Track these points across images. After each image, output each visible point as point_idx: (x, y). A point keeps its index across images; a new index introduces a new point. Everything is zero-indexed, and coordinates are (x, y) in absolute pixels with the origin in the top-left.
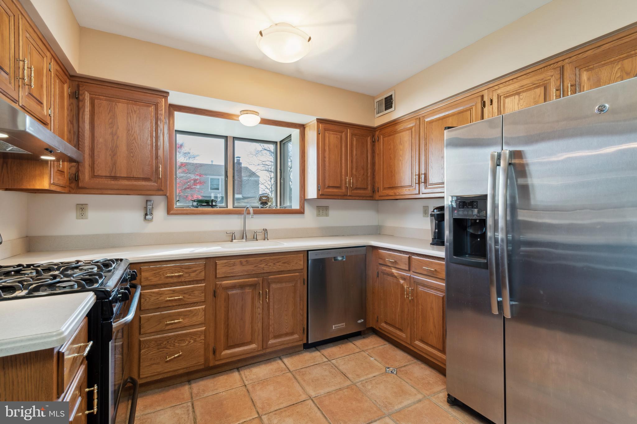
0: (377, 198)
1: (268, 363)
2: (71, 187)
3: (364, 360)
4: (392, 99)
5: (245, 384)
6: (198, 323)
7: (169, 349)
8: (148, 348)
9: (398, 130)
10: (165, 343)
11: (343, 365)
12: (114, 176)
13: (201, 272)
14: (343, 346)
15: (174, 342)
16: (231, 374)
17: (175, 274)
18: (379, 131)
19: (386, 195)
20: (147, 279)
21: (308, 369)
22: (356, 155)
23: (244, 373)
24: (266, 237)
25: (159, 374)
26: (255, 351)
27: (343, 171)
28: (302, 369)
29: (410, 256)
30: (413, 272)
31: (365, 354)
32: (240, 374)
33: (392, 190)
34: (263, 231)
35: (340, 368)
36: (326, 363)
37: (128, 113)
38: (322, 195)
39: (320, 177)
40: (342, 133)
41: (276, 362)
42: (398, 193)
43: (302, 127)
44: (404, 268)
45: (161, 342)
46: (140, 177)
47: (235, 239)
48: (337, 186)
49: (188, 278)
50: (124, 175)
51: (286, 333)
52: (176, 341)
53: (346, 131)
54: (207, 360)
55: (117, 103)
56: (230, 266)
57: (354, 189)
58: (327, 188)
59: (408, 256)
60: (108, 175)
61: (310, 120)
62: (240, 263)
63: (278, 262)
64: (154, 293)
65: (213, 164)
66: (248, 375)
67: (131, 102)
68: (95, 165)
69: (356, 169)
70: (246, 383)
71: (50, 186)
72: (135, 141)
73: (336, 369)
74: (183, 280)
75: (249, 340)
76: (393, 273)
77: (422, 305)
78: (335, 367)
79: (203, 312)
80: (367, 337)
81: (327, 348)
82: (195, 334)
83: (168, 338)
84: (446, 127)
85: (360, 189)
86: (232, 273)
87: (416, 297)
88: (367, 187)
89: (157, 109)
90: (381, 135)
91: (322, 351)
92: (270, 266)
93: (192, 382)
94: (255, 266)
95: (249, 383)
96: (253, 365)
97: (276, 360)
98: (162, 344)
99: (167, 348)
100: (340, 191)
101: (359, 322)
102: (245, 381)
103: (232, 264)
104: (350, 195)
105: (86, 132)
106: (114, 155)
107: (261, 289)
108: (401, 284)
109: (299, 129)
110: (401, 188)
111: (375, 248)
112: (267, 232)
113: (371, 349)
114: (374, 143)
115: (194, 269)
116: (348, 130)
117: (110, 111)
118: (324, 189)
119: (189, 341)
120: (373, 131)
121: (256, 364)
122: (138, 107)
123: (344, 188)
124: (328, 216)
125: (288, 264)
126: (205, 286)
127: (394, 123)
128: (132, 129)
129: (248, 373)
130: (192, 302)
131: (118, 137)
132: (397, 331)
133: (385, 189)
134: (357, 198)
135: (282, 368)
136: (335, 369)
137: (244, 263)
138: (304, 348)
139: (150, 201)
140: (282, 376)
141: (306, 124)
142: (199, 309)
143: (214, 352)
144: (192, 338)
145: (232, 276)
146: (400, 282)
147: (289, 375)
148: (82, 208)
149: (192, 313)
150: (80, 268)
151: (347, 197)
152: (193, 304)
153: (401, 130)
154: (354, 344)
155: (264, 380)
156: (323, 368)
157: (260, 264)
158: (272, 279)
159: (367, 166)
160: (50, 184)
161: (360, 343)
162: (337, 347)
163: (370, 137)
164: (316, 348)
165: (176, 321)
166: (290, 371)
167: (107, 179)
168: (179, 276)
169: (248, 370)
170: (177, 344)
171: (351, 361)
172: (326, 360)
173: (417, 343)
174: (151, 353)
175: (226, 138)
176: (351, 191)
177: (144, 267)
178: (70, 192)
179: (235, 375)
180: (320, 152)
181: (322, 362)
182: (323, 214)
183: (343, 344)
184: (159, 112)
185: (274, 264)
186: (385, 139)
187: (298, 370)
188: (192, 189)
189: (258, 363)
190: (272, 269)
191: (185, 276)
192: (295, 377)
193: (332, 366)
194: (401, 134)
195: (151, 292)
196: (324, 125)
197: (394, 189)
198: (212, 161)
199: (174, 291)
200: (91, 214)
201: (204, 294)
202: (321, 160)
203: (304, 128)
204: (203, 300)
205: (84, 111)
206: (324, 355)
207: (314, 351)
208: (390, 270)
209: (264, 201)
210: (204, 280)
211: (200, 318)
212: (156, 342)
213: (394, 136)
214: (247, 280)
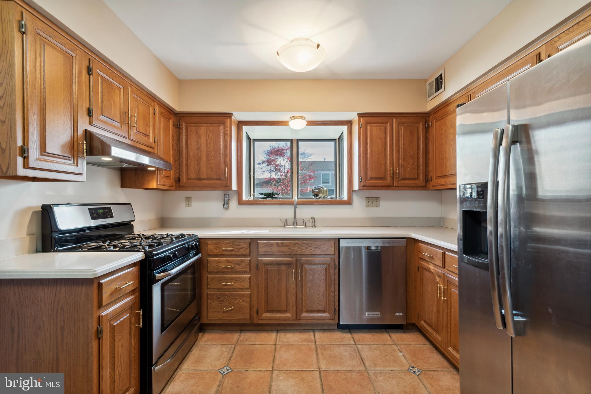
0: (431, 188)
1: (302, 332)
2: (177, 187)
3: (391, 353)
4: (441, 78)
5: (276, 344)
6: (246, 288)
7: (225, 303)
8: (212, 299)
9: (449, 111)
10: (223, 298)
11: (367, 351)
12: (199, 177)
13: (247, 249)
14: (378, 334)
15: (229, 298)
16: (270, 334)
17: (229, 249)
18: (432, 115)
19: (438, 184)
20: (211, 250)
21: (331, 346)
22: (403, 144)
23: (280, 335)
24: (314, 225)
25: (220, 320)
26: (290, 319)
27: (388, 161)
28: (327, 344)
29: (444, 252)
30: (448, 270)
31: (395, 347)
32: (277, 335)
33: (445, 179)
34: (311, 219)
35: (363, 354)
36: (351, 345)
37: (207, 133)
38: (364, 187)
39: (362, 169)
40: (387, 124)
41: (309, 333)
42: (449, 182)
43: (349, 123)
44: (439, 264)
45: (220, 297)
46: (214, 177)
47: (287, 225)
48: (381, 177)
49: (238, 252)
50: (205, 176)
51: (317, 310)
52: (230, 298)
53: (392, 121)
54: (251, 317)
55: (201, 127)
56: (269, 247)
57: (401, 180)
58: (369, 179)
59: (443, 251)
60: (196, 177)
61: (353, 116)
62: (277, 245)
63: (310, 247)
64: (215, 260)
65: (326, 161)
66: (282, 338)
67: (209, 124)
68: (189, 171)
69: (404, 159)
70: (278, 343)
71: (157, 186)
72: (211, 152)
73: (358, 353)
74: (234, 254)
75: (285, 309)
76: (430, 269)
77: (454, 308)
78: (357, 351)
79: (249, 280)
80: (408, 333)
81: (360, 333)
82: (242, 295)
83: (225, 295)
84: (458, 105)
85: (409, 179)
86: (271, 252)
87: (450, 298)
88: (417, 177)
89: (224, 127)
90: (434, 119)
91: (354, 334)
92: (303, 249)
93: (243, 332)
94: (290, 249)
95: (280, 344)
96: (290, 331)
97: (310, 332)
98: (221, 299)
99: (224, 302)
100: (384, 181)
101: (397, 314)
102: (277, 341)
103: (270, 245)
104: (396, 185)
105: (184, 149)
106: (199, 163)
107: (295, 268)
108: (436, 281)
109: (347, 125)
110: (452, 176)
111: (416, 241)
112: (315, 221)
113: (406, 344)
114: (428, 129)
115: (242, 246)
116: (394, 119)
117: (196, 133)
118: (366, 181)
119: (239, 300)
120: (427, 116)
121: (292, 331)
122: (213, 127)
123: (389, 179)
124: (379, 207)
125: (319, 249)
126: (250, 260)
127: (446, 104)
128: (209, 143)
129: (283, 336)
130: (240, 271)
131: (201, 150)
132: (434, 332)
133: (437, 178)
134: (405, 188)
135: (310, 339)
136: (356, 353)
137: (281, 245)
138: (338, 328)
139: (227, 194)
140: (307, 345)
141: (352, 120)
142: (245, 277)
143: (257, 312)
144: (241, 298)
145: (271, 255)
146: (436, 279)
147: (313, 346)
148: (188, 200)
149: (241, 279)
150: (165, 238)
151: (393, 188)
152: (241, 273)
153: (452, 111)
154: (390, 336)
155: (291, 345)
156: (346, 349)
157: (294, 247)
158: (304, 260)
159: (418, 154)
160: (157, 185)
161: (396, 336)
162: (371, 334)
163: (421, 123)
164: (350, 330)
165: (229, 283)
166: (316, 343)
167: (195, 180)
168: (232, 250)
169: (284, 334)
170: (230, 301)
171: (376, 350)
172: (354, 343)
173: (450, 349)
174: (214, 303)
175: (291, 141)
176: (398, 182)
177: (209, 242)
178: (176, 190)
179: (274, 335)
180: (362, 145)
181: (348, 343)
182: (373, 205)
183: (378, 332)
184: (226, 129)
185: (306, 248)
186: (437, 123)
187: (322, 345)
188: (306, 183)
189: (295, 331)
190: (304, 252)
191: (235, 250)
192: (317, 350)
193: (355, 350)
194: (451, 116)
195: (214, 260)
196: (366, 119)
197: (445, 177)
198: (325, 159)
199: (228, 261)
200: (194, 204)
201: (249, 266)
202: (363, 153)
203: (352, 124)
204: (249, 271)
205: (182, 136)
206: (354, 338)
207: (347, 332)
208: (428, 265)
209: (315, 193)
210: (249, 255)
211: (246, 284)
212: (217, 296)
213: (445, 119)
214: (283, 259)
